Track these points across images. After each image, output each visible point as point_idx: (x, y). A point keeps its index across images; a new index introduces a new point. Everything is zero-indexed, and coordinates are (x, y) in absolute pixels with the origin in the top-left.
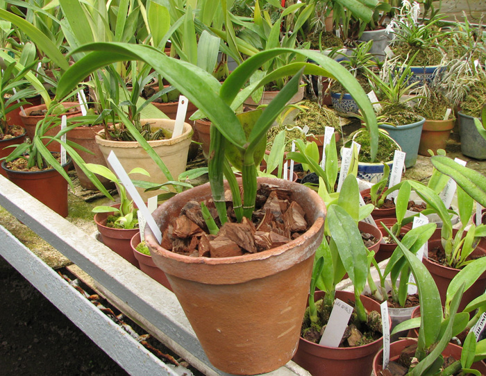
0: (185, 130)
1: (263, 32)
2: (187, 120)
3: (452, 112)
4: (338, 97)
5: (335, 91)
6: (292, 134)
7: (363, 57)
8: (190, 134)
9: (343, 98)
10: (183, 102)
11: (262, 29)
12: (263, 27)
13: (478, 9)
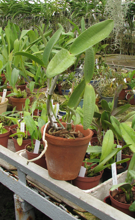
0: (6, 100)
1: (36, 68)
2: (6, 97)
3: (98, 95)
4: (64, 91)
5: (63, 89)
6: (41, 102)
7: (72, 77)
8: (7, 101)
9: (65, 91)
10: (5, 91)
11: (35, 68)
12: (36, 67)
13: (130, 59)
